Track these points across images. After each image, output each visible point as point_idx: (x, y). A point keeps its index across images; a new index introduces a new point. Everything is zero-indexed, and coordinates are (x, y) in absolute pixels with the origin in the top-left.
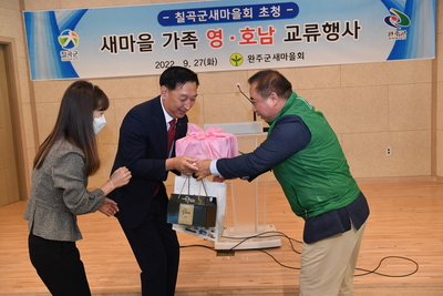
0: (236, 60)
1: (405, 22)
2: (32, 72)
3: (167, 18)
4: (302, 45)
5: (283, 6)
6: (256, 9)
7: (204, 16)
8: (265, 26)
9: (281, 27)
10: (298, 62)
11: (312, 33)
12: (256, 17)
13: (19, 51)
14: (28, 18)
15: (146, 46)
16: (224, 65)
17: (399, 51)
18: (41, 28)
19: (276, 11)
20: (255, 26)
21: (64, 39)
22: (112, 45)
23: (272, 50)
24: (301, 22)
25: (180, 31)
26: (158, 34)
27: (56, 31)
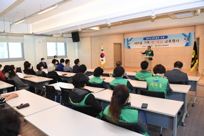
0: (156, 46)
1: (188, 39)
2: (124, 48)
3: (145, 39)
4: (168, 43)
5: (165, 36)
6: (160, 37)
7: (151, 38)
8: (161, 40)
9: (165, 40)
10: (167, 46)
11: (170, 41)
12: (160, 38)
13: (123, 45)
14: (124, 39)
15: (141, 43)
16: (154, 47)
17: (187, 45)
18: (126, 41)
19: (164, 37)
20: (160, 40)
21: (129, 43)
22: (136, 43)
23: (162, 44)
24: (168, 39)
25: (147, 41)
26: (143, 41)
27: (128, 41)
